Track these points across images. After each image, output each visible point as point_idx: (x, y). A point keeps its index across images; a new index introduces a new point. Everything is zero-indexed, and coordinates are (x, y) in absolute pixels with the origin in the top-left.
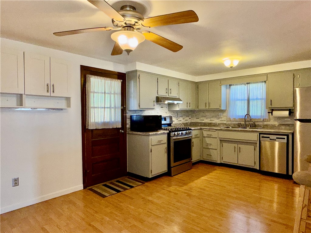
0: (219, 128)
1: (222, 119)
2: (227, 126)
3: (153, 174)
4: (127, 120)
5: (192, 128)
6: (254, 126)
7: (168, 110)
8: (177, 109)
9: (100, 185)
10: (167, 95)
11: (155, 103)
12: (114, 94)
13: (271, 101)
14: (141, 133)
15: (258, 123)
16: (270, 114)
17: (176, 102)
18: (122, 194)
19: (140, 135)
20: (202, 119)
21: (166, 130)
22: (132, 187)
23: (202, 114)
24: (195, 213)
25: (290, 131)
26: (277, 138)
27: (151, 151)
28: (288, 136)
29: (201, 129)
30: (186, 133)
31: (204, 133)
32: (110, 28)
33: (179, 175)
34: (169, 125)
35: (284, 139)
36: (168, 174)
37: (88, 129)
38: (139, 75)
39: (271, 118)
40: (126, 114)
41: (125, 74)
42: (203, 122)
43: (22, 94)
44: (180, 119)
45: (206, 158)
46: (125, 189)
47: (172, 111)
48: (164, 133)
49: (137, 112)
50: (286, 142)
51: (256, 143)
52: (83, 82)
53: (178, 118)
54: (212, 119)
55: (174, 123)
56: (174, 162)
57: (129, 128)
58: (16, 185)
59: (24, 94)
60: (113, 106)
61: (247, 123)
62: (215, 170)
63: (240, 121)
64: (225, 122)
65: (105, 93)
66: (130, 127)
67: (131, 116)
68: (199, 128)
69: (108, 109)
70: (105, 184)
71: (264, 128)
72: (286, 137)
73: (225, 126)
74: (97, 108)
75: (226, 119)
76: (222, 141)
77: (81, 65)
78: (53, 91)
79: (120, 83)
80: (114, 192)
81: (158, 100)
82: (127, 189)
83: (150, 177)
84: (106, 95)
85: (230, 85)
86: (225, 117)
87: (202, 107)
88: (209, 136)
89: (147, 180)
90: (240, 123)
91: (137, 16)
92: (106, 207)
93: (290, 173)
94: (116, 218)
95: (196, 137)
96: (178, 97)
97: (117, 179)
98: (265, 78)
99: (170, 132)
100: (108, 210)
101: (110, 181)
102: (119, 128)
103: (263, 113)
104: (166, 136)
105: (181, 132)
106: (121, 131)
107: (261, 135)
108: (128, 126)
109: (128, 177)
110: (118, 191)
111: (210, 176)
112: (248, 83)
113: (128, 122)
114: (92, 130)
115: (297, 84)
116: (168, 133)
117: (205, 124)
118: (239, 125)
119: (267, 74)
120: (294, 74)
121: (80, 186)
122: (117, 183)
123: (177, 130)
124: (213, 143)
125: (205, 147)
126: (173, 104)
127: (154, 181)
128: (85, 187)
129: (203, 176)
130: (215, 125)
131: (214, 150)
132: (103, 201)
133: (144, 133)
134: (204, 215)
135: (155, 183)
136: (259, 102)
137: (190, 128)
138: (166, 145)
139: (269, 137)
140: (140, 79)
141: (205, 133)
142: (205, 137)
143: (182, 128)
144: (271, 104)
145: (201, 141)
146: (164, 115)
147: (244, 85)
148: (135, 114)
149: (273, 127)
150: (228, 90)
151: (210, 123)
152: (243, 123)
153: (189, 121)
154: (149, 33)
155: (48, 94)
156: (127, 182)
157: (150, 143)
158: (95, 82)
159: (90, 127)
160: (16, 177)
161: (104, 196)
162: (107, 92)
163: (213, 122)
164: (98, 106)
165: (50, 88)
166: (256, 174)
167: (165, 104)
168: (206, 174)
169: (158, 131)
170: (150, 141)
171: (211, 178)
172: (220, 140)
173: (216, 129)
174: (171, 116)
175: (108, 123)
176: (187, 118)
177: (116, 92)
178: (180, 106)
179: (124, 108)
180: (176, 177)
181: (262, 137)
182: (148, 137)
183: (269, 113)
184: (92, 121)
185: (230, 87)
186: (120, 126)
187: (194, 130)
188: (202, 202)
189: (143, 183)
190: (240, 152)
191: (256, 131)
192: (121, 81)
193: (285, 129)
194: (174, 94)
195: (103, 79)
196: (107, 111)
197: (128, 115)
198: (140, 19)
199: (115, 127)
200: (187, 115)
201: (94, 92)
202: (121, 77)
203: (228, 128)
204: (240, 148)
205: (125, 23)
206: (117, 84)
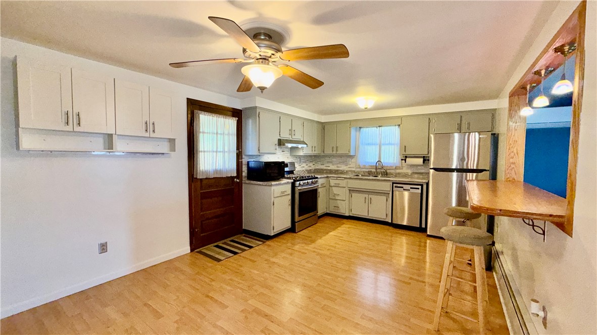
0: (348, 177)
1: (351, 166)
2: (356, 174)
3: (275, 231)
4: (243, 166)
5: (319, 176)
6: (386, 174)
7: (289, 155)
8: (301, 153)
9: (212, 246)
10: (290, 137)
11: (277, 147)
12: (229, 134)
13: (405, 147)
14: (261, 183)
15: (390, 171)
16: (404, 161)
17: (300, 146)
18: (240, 256)
19: (260, 185)
20: (327, 165)
21: (289, 178)
22: (251, 247)
23: (327, 159)
24: (329, 275)
25: (424, 181)
26: (411, 188)
27: (273, 204)
28: (422, 186)
29: (327, 177)
30: (312, 182)
31: (331, 182)
32: (240, 60)
33: (304, 231)
34: (291, 172)
35: (419, 189)
36: (292, 230)
37: (196, 178)
38: (259, 112)
39: (404, 166)
40: (242, 159)
41: (241, 110)
42: (329, 168)
43: (112, 134)
44: (303, 165)
45: (332, 210)
46: (243, 250)
47: (294, 155)
48: (288, 183)
49: (254, 157)
50: (420, 192)
51: (389, 194)
52: (189, 119)
53: (300, 164)
54: (339, 165)
55: (296, 169)
56: (299, 216)
57: (245, 177)
58: (104, 251)
59: (116, 134)
60: (226, 149)
61: (378, 171)
62: (344, 223)
63: (370, 169)
64: (353, 169)
65: (217, 133)
66: (246, 175)
67: (248, 162)
68: (326, 176)
69: (221, 153)
70: (217, 245)
71: (396, 176)
72: (420, 187)
73: (354, 174)
74: (207, 152)
75: (355, 166)
76: (352, 191)
77: (187, 98)
78: (154, 131)
79: (236, 122)
80: (231, 255)
81: (281, 143)
82: (246, 250)
83: (272, 235)
84: (219, 136)
85: (360, 128)
86: (354, 164)
87: (328, 151)
88: (337, 186)
89: (267, 238)
90: (370, 170)
91: (274, 47)
92: (224, 273)
93: (423, 226)
94: (238, 285)
95: (323, 186)
96: (302, 140)
97: (231, 239)
98: (399, 122)
99: (295, 181)
100: (227, 277)
101: (223, 241)
102: (233, 177)
103: (395, 160)
104: (290, 185)
105: (306, 181)
106: (235, 180)
107: (394, 185)
108: (245, 174)
109: (244, 235)
110: (235, 253)
111: (339, 231)
112: (380, 126)
113: (245, 169)
114: (201, 179)
115: (432, 130)
116: (292, 183)
117: (331, 172)
118: (370, 173)
119: (401, 118)
120: (429, 119)
121: (187, 249)
122: (232, 243)
123: (302, 179)
124: (341, 193)
125: (332, 198)
126: (297, 148)
127: (276, 239)
128: (192, 250)
129: (331, 232)
130: (342, 172)
131: (342, 202)
132: (218, 266)
133: (265, 183)
134: (339, 277)
135: (277, 242)
136: (392, 147)
137: (316, 176)
138: (290, 197)
139: (402, 187)
140: (260, 117)
141: (333, 182)
142: (332, 186)
143: (308, 177)
144: (405, 151)
145: (328, 190)
146: (287, 161)
147: (376, 128)
148: (252, 160)
149: (406, 175)
150: (358, 133)
151: (337, 170)
152: (374, 170)
153: (313, 167)
154: (285, 67)
155: (147, 135)
156: (243, 241)
157: (272, 194)
158: (205, 120)
159: (199, 177)
160: (103, 241)
161: (219, 260)
162: (219, 132)
163: (340, 169)
164: (208, 150)
165: (148, 126)
166: (388, 227)
167: (287, 147)
168: (334, 229)
169: (281, 180)
170: (272, 192)
171: (341, 233)
172: (349, 190)
173: (345, 178)
174: (294, 161)
175: (220, 171)
176: (311, 164)
177: (231, 132)
178: (304, 150)
179: (239, 152)
180: (301, 233)
181: (396, 187)
182: (270, 187)
183: (402, 160)
184: (201, 169)
185: (360, 130)
186: (235, 175)
187: (320, 178)
188: (335, 262)
189: (264, 242)
190: (371, 203)
191: (389, 180)
192: (237, 119)
193: (418, 178)
194: (298, 136)
195: (215, 116)
196: (220, 155)
197: (245, 160)
198: (278, 50)
199: (229, 176)
200: (312, 161)
201: (203, 132)
202: (237, 114)
203: (357, 176)
204: (371, 199)
205: (260, 55)
206: (231, 123)
